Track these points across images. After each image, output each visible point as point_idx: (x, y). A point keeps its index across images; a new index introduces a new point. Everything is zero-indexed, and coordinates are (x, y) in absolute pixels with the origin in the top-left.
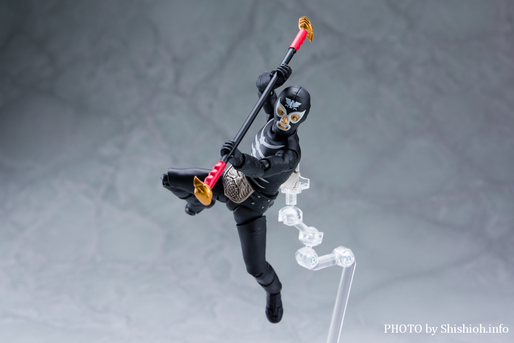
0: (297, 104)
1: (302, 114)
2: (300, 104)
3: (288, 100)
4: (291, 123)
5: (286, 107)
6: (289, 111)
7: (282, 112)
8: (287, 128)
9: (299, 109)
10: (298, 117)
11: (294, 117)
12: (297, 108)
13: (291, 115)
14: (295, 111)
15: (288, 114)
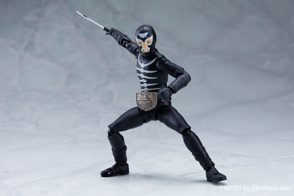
0: (146, 34)
1: (151, 38)
2: (147, 33)
3: (140, 35)
4: (148, 46)
5: (141, 39)
6: (144, 40)
7: (141, 43)
8: (148, 50)
9: (148, 36)
10: (150, 41)
11: (148, 42)
12: (147, 36)
13: (146, 41)
14: (146, 38)
15: (144, 42)
